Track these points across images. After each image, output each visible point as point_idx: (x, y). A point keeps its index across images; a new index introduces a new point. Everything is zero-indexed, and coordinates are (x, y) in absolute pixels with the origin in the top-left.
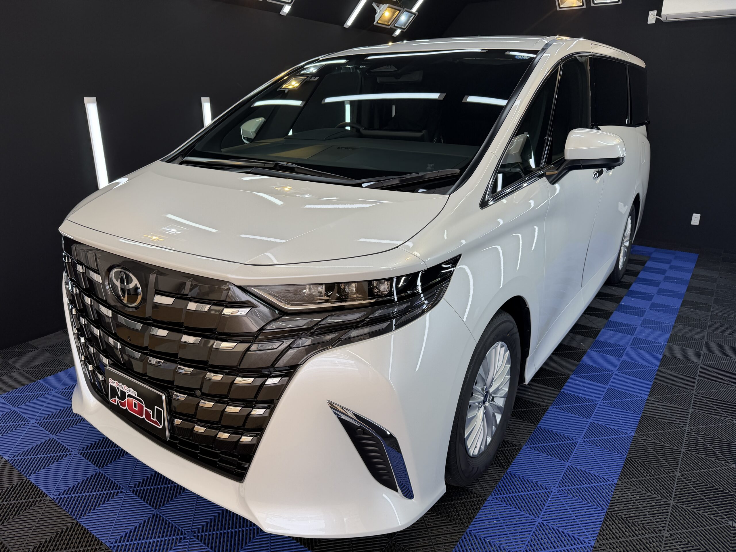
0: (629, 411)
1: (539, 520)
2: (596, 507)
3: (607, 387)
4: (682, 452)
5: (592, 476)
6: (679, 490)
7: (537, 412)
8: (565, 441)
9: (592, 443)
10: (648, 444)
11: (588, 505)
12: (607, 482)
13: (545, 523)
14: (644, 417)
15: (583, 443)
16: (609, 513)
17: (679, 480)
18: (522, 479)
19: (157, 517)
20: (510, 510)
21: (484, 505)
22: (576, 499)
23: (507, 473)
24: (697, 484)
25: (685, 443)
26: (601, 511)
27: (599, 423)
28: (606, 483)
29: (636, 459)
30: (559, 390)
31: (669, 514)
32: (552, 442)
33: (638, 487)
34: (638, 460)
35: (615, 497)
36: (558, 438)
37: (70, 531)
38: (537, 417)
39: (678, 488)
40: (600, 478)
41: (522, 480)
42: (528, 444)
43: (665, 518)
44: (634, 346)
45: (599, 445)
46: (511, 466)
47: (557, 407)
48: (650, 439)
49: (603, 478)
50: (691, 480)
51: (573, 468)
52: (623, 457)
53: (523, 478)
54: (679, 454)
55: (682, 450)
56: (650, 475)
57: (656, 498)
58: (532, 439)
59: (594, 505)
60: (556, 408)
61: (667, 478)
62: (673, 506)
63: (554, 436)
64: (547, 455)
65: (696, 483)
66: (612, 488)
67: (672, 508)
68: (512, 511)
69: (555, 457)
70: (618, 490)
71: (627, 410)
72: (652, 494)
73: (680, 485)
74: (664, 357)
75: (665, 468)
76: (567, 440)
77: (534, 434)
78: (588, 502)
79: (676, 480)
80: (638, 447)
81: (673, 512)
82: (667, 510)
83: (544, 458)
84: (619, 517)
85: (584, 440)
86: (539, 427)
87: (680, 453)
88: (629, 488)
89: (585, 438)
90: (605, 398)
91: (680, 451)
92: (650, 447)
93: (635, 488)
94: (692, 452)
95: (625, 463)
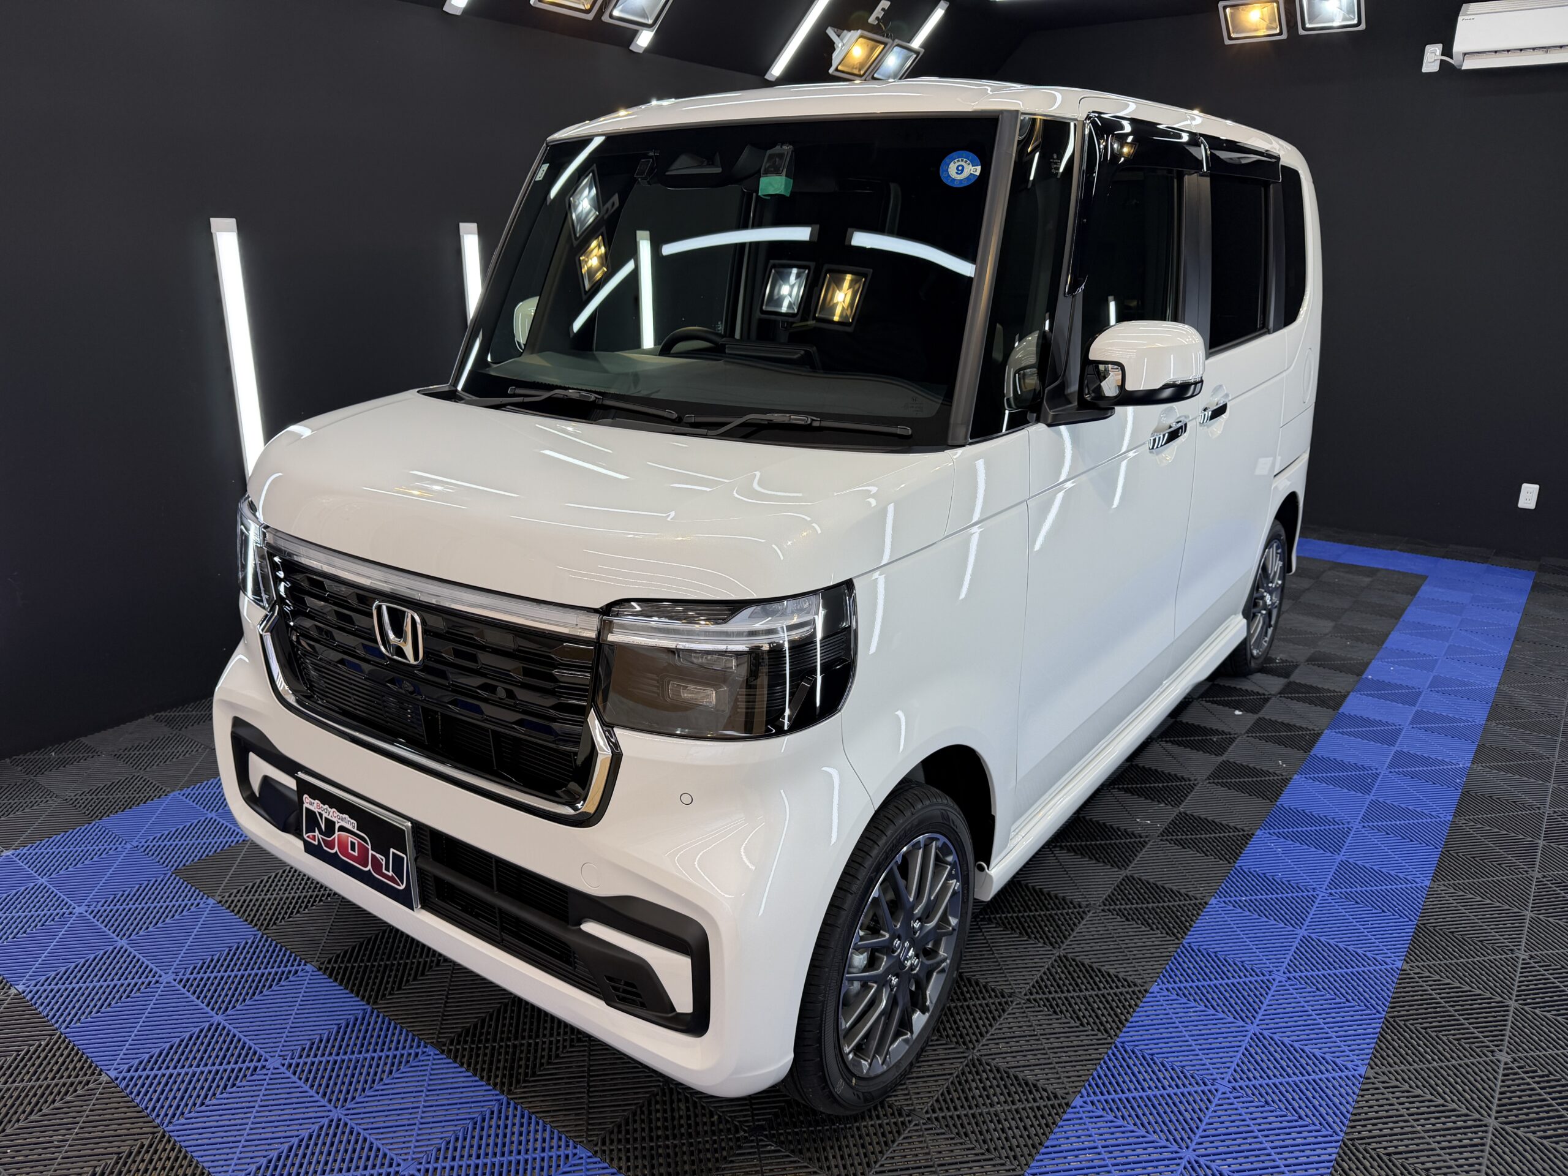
0: (1389, 913)
1: (1188, 1155)
2: (1318, 1127)
3: (1339, 858)
4: (1512, 1009)
5: (1307, 1056)
6: (1508, 1095)
7: (1183, 910)
8: (1245, 976)
9: (1306, 983)
10: (1434, 987)
11: (1301, 1123)
12: (1342, 1071)
13: (1202, 1160)
14: (1422, 926)
15: (1287, 984)
16: (1349, 1143)
17: (1506, 1072)
18: (1148, 1061)
19: (337, 1127)
20: (1122, 1129)
21: (1065, 1117)
22: (1272, 1108)
23: (1116, 1047)
24: (1548, 1082)
25: (1519, 987)
26: (1329, 1139)
27: (1322, 939)
28: (1341, 1074)
29: (1407, 1020)
30: (1230, 863)
31: (1487, 1148)
32: (1216, 979)
33: (1414, 1085)
34: (1412, 1024)
35: (1362, 1107)
36: (1231, 969)
37: (147, 1152)
38: (1181, 922)
39: (1506, 1089)
40: (1327, 1063)
41: (1151, 1062)
42: (1163, 983)
43: (1477, 1158)
44: (1397, 770)
45: (1324, 988)
46: (1125, 1030)
47: (1226, 900)
48: (1438, 977)
49: (1334, 1063)
50: (1536, 1071)
51: (1264, 1038)
52: (1378, 1015)
53: (1152, 1059)
54: (1504, 1011)
55: (1513, 1004)
56: (1439, 1059)
57: (1454, 1110)
58: (1172, 971)
59: (1314, 1124)
60: (1225, 902)
61: (1480, 1066)
62: (1496, 1130)
63: (1220, 964)
64: (1204, 1008)
65: (1546, 1078)
66: (1354, 1085)
67: (1493, 1135)
68: (1127, 1131)
69: (1223, 1012)
70: (1368, 1090)
71: (1383, 911)
72: (1446, 1101)
73: (1510, 1082)
74: (1466, 794)
75: (1473, 1043)
76: (1251, 975)
77: (1175, 959)
78: (1300, 1117)
79: (1501, 1072)
80: (1411, 994)
81: (1496, 1144)
82: (1482, 1138)
83: (1199, 1013)
84: (1373, 1153)
85: (1288, 975)
86: (1186, 945)
87: (1508, 1011)
88: (1393, 1087)
89: (1290, 972)
90: (1333, 884)
91: (1507, 1006)
92: (1440, 994)
93: (1406, 1087)
94: (1535, 1008)
95: (1383, 1030)
